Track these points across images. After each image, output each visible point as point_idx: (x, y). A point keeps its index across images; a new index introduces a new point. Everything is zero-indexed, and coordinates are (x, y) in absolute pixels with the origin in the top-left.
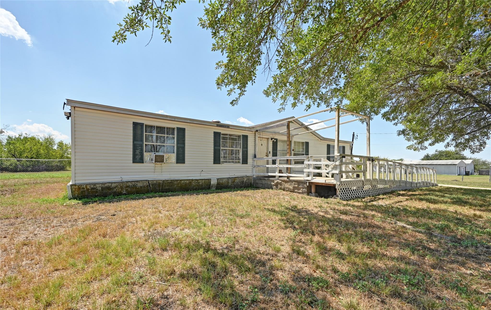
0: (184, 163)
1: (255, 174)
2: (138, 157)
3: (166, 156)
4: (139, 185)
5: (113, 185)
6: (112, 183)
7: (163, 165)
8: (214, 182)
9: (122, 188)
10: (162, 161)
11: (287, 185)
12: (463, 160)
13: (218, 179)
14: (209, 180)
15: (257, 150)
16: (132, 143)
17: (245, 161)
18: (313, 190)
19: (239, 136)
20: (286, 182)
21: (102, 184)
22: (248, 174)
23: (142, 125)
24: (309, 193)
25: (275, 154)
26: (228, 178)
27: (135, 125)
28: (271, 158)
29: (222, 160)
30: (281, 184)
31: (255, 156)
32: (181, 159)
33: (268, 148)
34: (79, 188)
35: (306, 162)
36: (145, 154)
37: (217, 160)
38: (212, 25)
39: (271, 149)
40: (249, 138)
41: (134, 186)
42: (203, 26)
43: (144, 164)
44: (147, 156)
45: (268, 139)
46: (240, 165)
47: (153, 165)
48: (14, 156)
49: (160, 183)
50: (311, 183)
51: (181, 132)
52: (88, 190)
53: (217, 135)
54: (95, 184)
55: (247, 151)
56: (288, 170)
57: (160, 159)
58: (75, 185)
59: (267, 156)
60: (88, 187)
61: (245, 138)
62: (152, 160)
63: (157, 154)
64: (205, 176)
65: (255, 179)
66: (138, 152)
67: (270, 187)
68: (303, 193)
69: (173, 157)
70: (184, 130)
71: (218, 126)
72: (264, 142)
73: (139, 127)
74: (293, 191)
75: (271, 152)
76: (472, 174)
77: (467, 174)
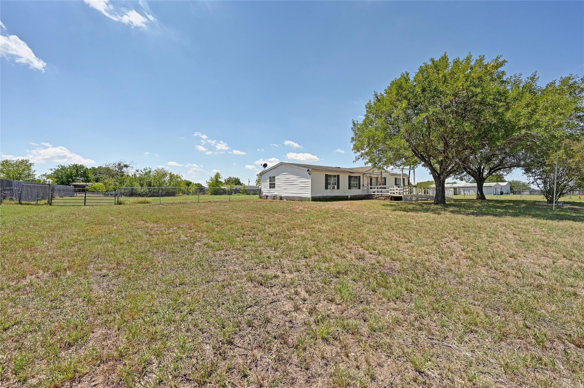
1: (365, 193)
2: (327, 187)
4: (328, 197)
5: (321, 197)
7: (334, 190)
8: (349, 197)
9: (323, 198)
10: (333, 188)
11: (381, 198)
12: (499, 183)
14: (348, 196)
15: (364, 183)
16: (325, 182)
17: (359, 188)
19: (357, 177)
20: (381, 196)
21: (318, 197)
22: (362, 194)
23: (327, 175)
24: (391, 199)
25: (371, 185)
26: (354, 196)
28: (369, 186)
30: (378, 198)
31: (363, 186)
32: (338, 188)
33: (368, 182)
37: (350, 188)
40: (361, 178)
41: (326, 198)
43: (328, 190)
44: (329, 187)
45: (368, 177)
46: (358, 190)
47: (331, 190)
49: (333, 197)
50: (392, 196)
51: (338, 177)
52: (315, 199)
53: (349, 177)
55: (360, 183)
56: (381, 191)
58: (312, 197)
61: (359, 177)
64: (346, 194)
66: (326, 185)
67: (373, 199)
68: (389, 200)
69: (336, 187)
70: (339, 175)
71: (349, 173)
72: (367, 179)
74: (384, 200)
76: (507, 194)
77: (502, 193)
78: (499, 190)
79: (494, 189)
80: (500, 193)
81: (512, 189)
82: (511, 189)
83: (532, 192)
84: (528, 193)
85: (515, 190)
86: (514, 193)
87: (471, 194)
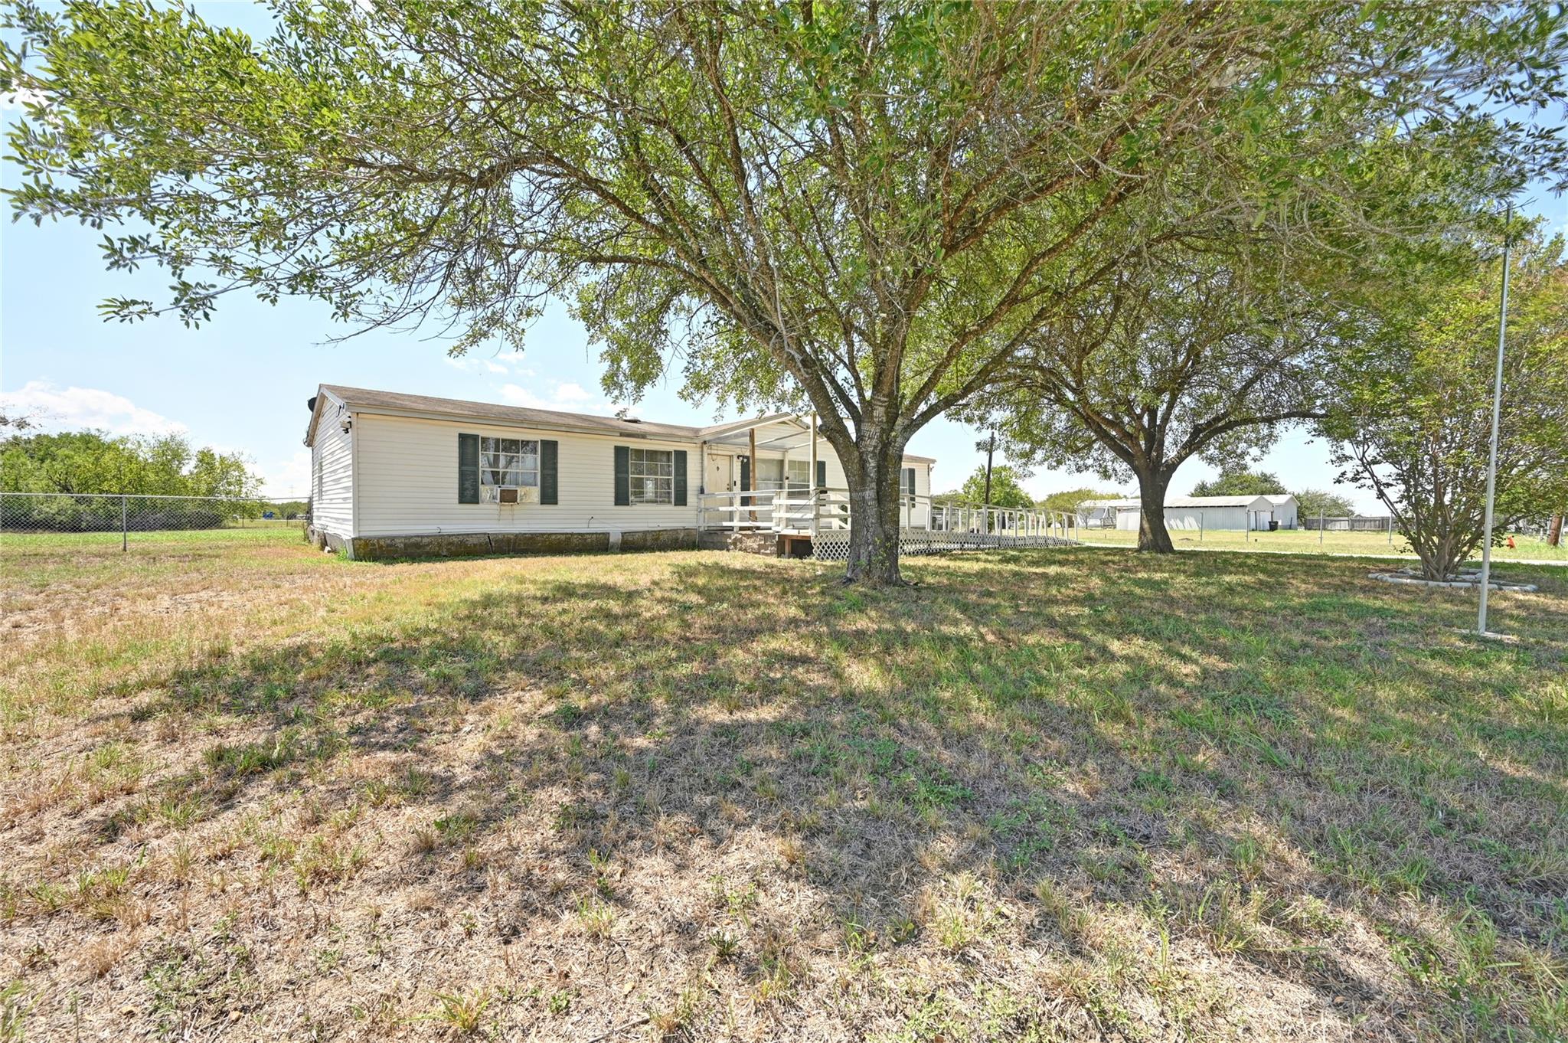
0: (556, 503)
1: (701, 524)
2: (469, 493)
3: (521, 491)
4: (472, 541)
5: (425, 541)
6: (422, 537)
7: (516, 507)
8: (615, 538)
9: (440, 545)
10: (515, 500)
11: (749, 543)
12: (1265, 497)
13: (623, 534)
14: (607, 535)
15: (706, 479)
16: (457, 470)
17: (681, 500)
18: (787, 549)
19: (669, 453)
20: (748, 537)
21: (406, 537)
22: (687, 526)
23: (475, 438)
24: (780, 553)
25: (745, 487)
26: (645, 533)
27: (463, 438)
28: (737, 494)
29: (632, 498)
30: (740, 541)
31: (702, 491)
32: (549, 496)
33: (731, 476)
34: (366, 545)
35: (775, 501)
36: (481, 487)
37: (621, 499)
38: (585, 317)
39: (737, 476)
40: (688, 457)
41: (462, 544)
42: (574, 317)
43: (480, 506)
44: (486, 491)
45: (731, 457)
46: (671, 507)
47: (495, 507)
48: (66, 489)
49: (509, 540)
50: (783, 537)
51: (550, 449)
52: (381, 547)
53: (621, 453)
54: (393, 538)
55: (685, 482)
56: (751, 515)
57: (509, 497)
58: (359, 539)
59: (730, 489)
60: (382, 543)
61: (681, 456)
62: (494, 498)
63: (504, 487)
64: (597, 527)
65: (701, 534)
66: (468, 484)
67: (725, 547)
68: (771, 554)
69: (535, 493)
70: (555, 443)
71: (622, 435)
72: (724, 464)
73: (470, 442)
74: (758, 553)
75: (739, 483)
76: (1290, 527)
77: (1273, 527)
78: (1266, 518)
79: (1252, 514)
80: (1268, 526)
81: (1304, 515)
82: (1301, 515)
83: (1357, 523)
84: (1345, 525)
85: (1310, 517)
86: (1309, 526)
87: (1188, 528)
